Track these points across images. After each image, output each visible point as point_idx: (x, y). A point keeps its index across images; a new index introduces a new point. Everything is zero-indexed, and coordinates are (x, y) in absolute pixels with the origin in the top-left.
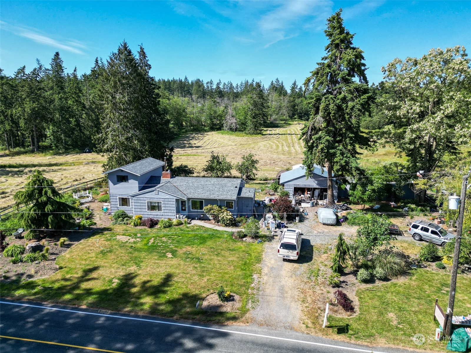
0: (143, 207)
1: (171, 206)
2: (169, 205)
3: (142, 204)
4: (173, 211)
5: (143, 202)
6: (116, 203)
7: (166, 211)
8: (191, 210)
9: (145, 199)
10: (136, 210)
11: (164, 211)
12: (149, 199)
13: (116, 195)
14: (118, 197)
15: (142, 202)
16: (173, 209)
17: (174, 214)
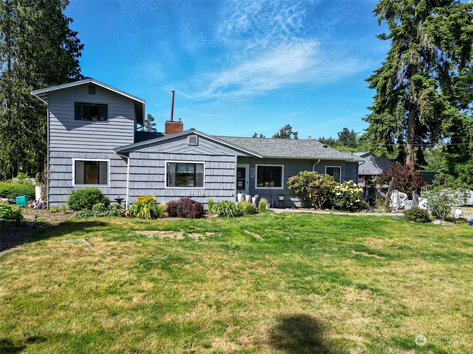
0: (157, 178)
1: (225, 172)
2: (220, 172)
3: (152, 171)
4: (228, 186)
5: (157, 163)
6: (67, 176)
7: (212, 186)
8: (256, 188)
9: (162, 156)
10: (136, 185)
11: (208, 186)
12: (172, 157)
13: (69, 155)
14: (73, 160)
15: (153, 163)
16: (230, 179)
17: (230, 193)
